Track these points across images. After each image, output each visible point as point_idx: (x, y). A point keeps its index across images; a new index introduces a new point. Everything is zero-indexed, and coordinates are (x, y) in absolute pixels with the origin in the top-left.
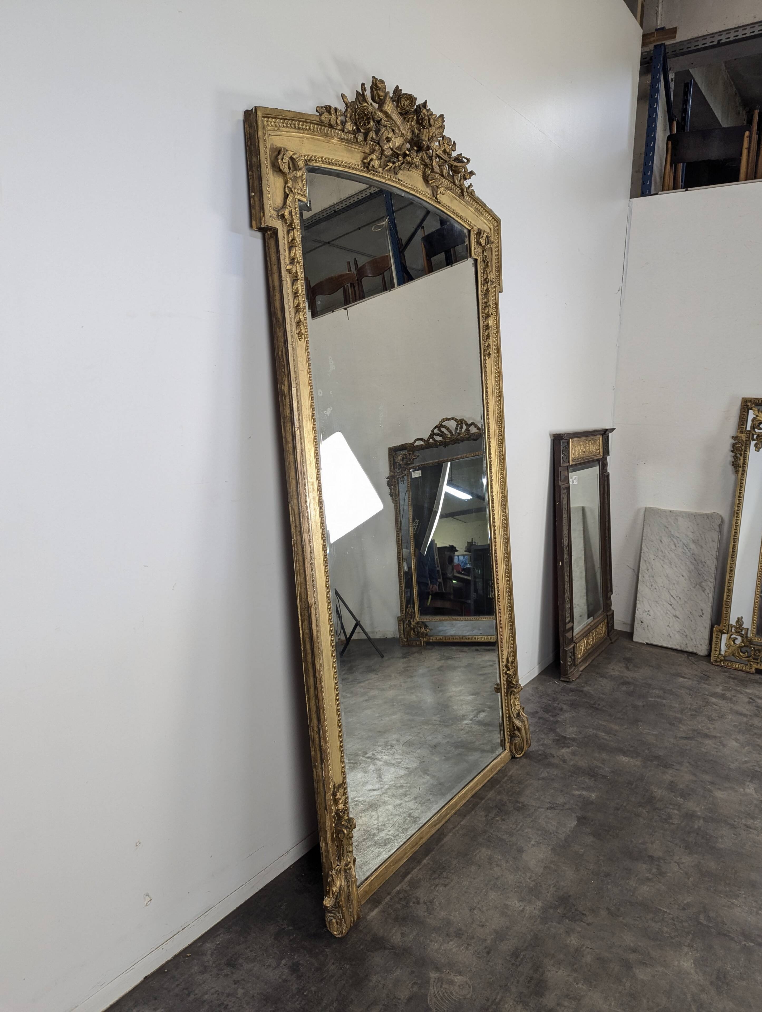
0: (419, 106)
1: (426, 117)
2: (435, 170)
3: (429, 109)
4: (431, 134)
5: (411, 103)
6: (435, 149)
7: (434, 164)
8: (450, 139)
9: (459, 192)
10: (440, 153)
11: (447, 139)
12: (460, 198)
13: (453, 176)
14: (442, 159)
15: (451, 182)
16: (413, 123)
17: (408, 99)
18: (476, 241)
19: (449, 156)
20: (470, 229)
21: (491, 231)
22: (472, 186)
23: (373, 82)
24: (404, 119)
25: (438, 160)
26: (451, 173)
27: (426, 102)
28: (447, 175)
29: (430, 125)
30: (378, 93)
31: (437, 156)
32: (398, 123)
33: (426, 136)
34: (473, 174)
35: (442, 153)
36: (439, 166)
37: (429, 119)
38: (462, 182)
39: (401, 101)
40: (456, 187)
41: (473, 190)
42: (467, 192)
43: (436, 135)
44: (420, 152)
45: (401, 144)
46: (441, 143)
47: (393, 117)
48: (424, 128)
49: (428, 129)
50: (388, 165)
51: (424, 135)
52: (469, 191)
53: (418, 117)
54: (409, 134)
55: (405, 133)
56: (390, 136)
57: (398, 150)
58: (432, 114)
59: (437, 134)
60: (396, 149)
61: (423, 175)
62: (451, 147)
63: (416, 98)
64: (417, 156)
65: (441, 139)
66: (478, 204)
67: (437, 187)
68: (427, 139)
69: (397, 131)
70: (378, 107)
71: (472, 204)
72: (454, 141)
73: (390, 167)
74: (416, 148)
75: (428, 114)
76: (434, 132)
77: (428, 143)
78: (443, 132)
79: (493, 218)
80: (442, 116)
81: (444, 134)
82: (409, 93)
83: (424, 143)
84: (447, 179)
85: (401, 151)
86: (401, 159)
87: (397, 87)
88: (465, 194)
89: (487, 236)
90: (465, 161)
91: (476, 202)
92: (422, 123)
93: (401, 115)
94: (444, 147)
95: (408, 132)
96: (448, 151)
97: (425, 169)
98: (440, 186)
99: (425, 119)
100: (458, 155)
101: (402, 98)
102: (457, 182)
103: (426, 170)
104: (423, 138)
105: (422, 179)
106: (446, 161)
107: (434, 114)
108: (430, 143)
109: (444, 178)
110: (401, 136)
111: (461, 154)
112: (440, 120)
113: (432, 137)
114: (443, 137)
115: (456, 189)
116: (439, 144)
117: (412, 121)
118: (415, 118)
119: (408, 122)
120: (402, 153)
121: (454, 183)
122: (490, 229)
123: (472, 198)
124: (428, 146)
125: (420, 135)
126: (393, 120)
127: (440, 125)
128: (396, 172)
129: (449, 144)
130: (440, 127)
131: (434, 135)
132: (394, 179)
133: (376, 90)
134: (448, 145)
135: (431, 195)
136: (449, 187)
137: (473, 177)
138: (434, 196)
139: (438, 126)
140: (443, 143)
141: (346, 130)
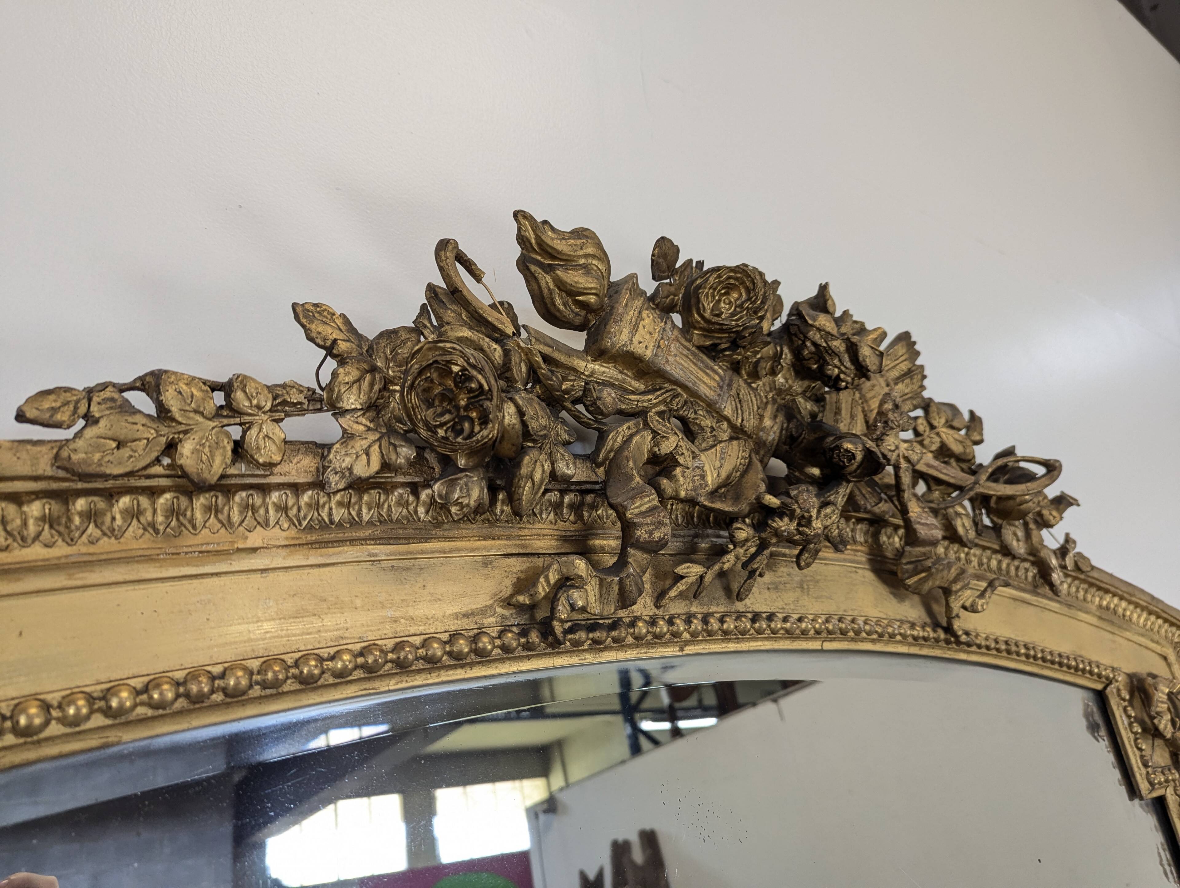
0: (796, 310)
1: (838, 345)
2: (922, 532)
3: (846, 313)
4: (874, 405)
5: (749, 299)
6: (907, 459)
7: (915, 509)
8: (953, 408)
9: (1030, 574)
10: (928, 465)
11: (944, 408)
12: (1037, 594)
13: (997, 529)
14: (939, 482)
15: (995, 552)
16: (780, 379)
17: (730, 289)
18: (1138, 729)
19: (964, 466)
20: (1099, 687)
21: (1169, 665)
22: (1074, 542)
23: (521, 239)
24: (736, 368)
25: (921, 488)
26: (987, 521)
27: (823, 288)
28: (972, 534)
29: (862, 371)
30: (561, 285)
31: (918, 475)
32: (704, 390)
33: (852, 417)
34: (1071, 504)
35: (936, 463)
36: (935, 512)
37: (853, 349)
38: (1035, 540)
39: (698, 301)
40: (1016, 563)
41: (1079, 554)
42: (1064, 567)
43: (896, 406)
44: (839, 484)
45: (735, 469)
46: (921, 429)
47: (668, 368)
48: (839, 390)
49: (858, 388)
50: (681, 577)
51: (845, 413)
52: (1069, 561)
53: (797, 353)
54: (767, 422)
55: (750, 424)
56: (666, 447)
57: (723, 497)
58: (862, 330)
59: (899, 400)
60: (713, 494)
61: (871, 561)
62: (963, 432)
63: (776, 283)
64: (825, 504)
65: (919, 412)
66: (1107, 591)
67: (947, 592)
68: (859, 428)
69: (707, 422)
70: (587, 341)
71: (1085, 599)
72: (972, 413)
73: (692, 579)
74: (816, 471)
75: (843, 330)
76: (887, 395)
77: (870, 444)
78: (923, 388)
79: (1166, 621)
80: (905, 338)
81: (926, 394)
82: (733, 263)
83: (848, 446)
84: (977, 545)
85: (737, 498)
86: (743, 532)
87: (663, 243)
88: (1056, 576)
89: (1170, 695)
90: (1040, 470)
91: (1099, 588)
92: (821, 368)
93: (714, 359)
94: (937, 439)
95: (761, 417)
96: (957, 448)
97: (876, 536)
98: (955, 587)
99: (834, 353)
100: (998, 457)
101: (699, 287)
102: (1020, 548)
103: (884, 538)
104: (843, 427)
105: (870, 576)
106: (960, 488)
107: (869, 327)
108: (878, 440)
109: (965, 545)
110: (731, 439)
111: (1009, 452)
112: (901, 350)
113: (881, 413)
114: (927, 406)
115: (1017, 568)
116: (917, 433)
117: (773, 373)
118: (787, 356)
119: (755, 375)
120: (744, 507)
121: (1006, 551)
122: (1165, 658)
123: (1084, 581)
124: (869, 453)
125: (827, 418)
126: (676, 382)
127: (904, 367)
128: (735, 587)
129: (955, 424)
130: (908, 374)
131: (889, 406)
132: (730, 624)
133: (549, 269)
134: (952, 427)
135: (923, 627)
136: (989, 569)
137: (1070, 512)
138: (936, 625)
139: (895, 373)
140: (932, 427)
141: (335, 481)
